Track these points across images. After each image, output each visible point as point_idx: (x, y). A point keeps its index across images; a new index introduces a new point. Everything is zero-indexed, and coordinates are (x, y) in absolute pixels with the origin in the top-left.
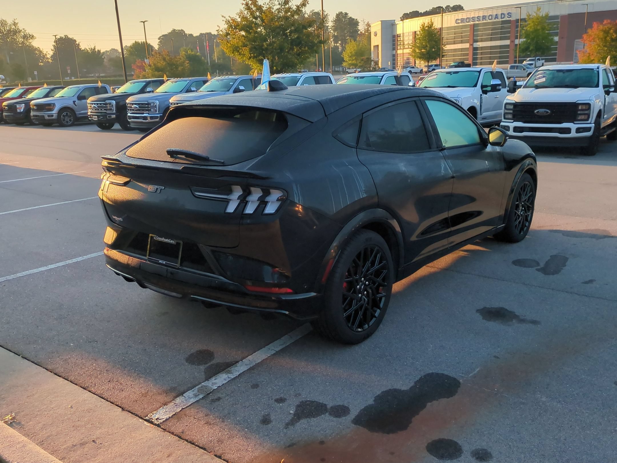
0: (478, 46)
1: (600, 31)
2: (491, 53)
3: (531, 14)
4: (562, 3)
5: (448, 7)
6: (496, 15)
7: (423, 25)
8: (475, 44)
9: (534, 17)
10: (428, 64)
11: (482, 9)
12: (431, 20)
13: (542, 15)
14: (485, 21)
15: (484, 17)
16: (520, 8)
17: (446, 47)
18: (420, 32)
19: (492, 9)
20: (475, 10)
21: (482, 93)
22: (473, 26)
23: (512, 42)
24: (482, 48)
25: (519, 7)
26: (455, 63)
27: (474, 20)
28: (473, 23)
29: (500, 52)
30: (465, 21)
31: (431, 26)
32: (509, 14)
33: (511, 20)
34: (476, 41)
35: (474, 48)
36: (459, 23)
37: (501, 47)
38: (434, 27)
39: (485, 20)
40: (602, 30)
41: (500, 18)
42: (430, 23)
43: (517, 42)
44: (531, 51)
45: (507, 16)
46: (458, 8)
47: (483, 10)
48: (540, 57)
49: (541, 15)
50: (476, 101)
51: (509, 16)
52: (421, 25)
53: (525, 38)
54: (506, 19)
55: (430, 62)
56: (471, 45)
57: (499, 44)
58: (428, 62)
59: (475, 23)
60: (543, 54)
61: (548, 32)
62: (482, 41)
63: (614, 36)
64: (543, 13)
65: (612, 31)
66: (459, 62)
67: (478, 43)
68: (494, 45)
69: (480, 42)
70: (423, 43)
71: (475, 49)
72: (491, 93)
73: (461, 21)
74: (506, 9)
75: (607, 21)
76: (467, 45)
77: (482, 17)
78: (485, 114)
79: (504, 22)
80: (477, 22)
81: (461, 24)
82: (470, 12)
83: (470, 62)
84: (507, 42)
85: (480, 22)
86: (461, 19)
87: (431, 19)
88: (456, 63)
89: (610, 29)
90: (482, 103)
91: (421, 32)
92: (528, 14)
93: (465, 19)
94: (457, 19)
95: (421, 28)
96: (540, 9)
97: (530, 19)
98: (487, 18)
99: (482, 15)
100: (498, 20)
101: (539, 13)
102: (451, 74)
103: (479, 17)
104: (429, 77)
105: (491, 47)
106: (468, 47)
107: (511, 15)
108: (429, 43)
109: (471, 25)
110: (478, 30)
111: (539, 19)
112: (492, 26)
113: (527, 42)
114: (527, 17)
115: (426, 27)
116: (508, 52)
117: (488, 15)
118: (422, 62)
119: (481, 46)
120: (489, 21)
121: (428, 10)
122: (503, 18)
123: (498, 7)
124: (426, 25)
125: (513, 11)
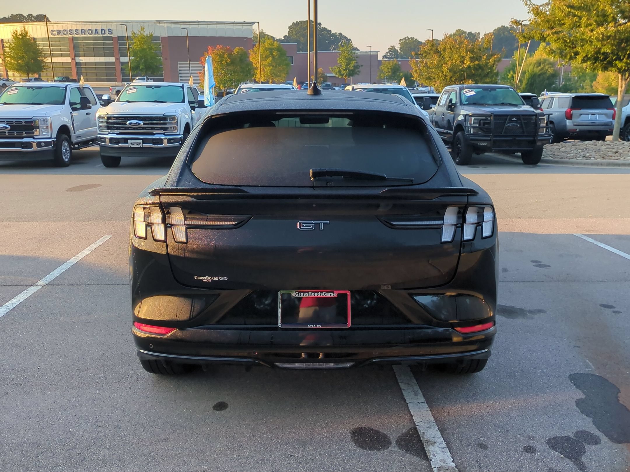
0: (81, 61)
1: (216, 54)
2: (96, 69)
3: (135, 33)
4: (160, 25)
5: (30, 16)
6: (96, 30)
7: (15, 33)
8: (77, 58)
9: (138, 36)
10: (28, 78)
11: (79, 22)
12: (24, 28)
13: (147, 35)
14: (84, 36)
15: (83, 31)
16: (126, 25)
17: (47, 60)
18: (12, 40)
19: (90, 23)
20: (72, 23)
21: (71, 111)
22: (72, 39)
23: (117, 59)
24: (86, 63)
25: (124, 24)
26: (58, 77)
27: (71, 32)
28: (71, 36)
29: (106, 69)
30: (62, 33)
31: (25, 34)
32: (110, 30)
33: (113, 36)
34: (78, 56)
35: (76, 62)
36: (55, 35)
37: (106, 63)
38: (29, 36)
39: (85, 34)
40: (217, 54)
41: (101, 33)
42: (24, 31)
43: (123, 59)
44: (141, 70)
45: (108, 32)
46: (42, 18)
47: (80, 24)
48: (149, 76)
49: (145, 35)
50: (66, 120)
51: (110, 33)
52: (12, 32)
53: (133, 56)
54: (107, 35)
55: (30, 75)
56: (73, 59)
57: (104, 61)
58: (28, 75)
59: (73, 36)
60: (153, 74)
61: (155, 52)
62: (84, 55)
63: (228, 60)
64: (147, 33)
65: (226, 56)
66: (63, 77)
67: (81, 58)
68: (98, 61)
69: (82, 56)
70: (18, 53)
71: (78, 64)
72: (81, 110)
73: (57, 33)
74: (105, 25)
75: (219, 46)
76: (68, 60)
77: (81, 31)
78: (78, 132)
79: (105, 38)
80: (76, 36)
81: (57, 36)
82: (67, 24)
83: (74, 77)
84: (112, 59)
85: (79, 36)
86: (57, 30)
87: (24, 26)
88: (60, 78)
89: (224, 54)
90: (74, 121)
91: (14, 41)
92: (133, 32)
93: (62, 32)
94: (52, 30)
95: (13, 35)
96: (144, 28)
97: (135, 37)
98: (86, 32)
99: (80, 29)
100: (99, 35)
101: (142, 32)
102: (34, 90)
103: (77, 30)
104: (9, 91)
105: (96, 63)
106: (70, 61)
107: (111, 31)
108: (26, 54)
109: (69, 38)
110: (78, 45)
111: (144, 39)
112: (93, 41)
113: (136, 60)
114: (132, 36)
115: (20, 35)
116: (114, 69)
117: (87, 29)
118: (17, 74)
119: (84, 61)
120: (89, 36)
121: (6, 16)
122: (104, 34)
123: (97, 22)
124: (19, 33)
125: (113, 27)
